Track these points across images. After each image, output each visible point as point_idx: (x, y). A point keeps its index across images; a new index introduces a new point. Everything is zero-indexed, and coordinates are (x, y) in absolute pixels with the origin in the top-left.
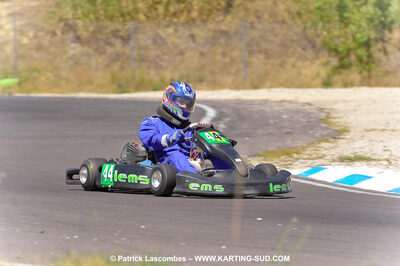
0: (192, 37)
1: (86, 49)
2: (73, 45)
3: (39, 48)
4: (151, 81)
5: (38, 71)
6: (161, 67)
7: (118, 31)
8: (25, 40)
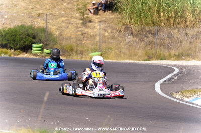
0: (187, 34)
1: (135, 39)
2: (129, 37)
3: (113, 38)
4: (164, 55)
5: (111, 49)
6: (170, 49)
7: (151, 31)
8: (106, 34)
